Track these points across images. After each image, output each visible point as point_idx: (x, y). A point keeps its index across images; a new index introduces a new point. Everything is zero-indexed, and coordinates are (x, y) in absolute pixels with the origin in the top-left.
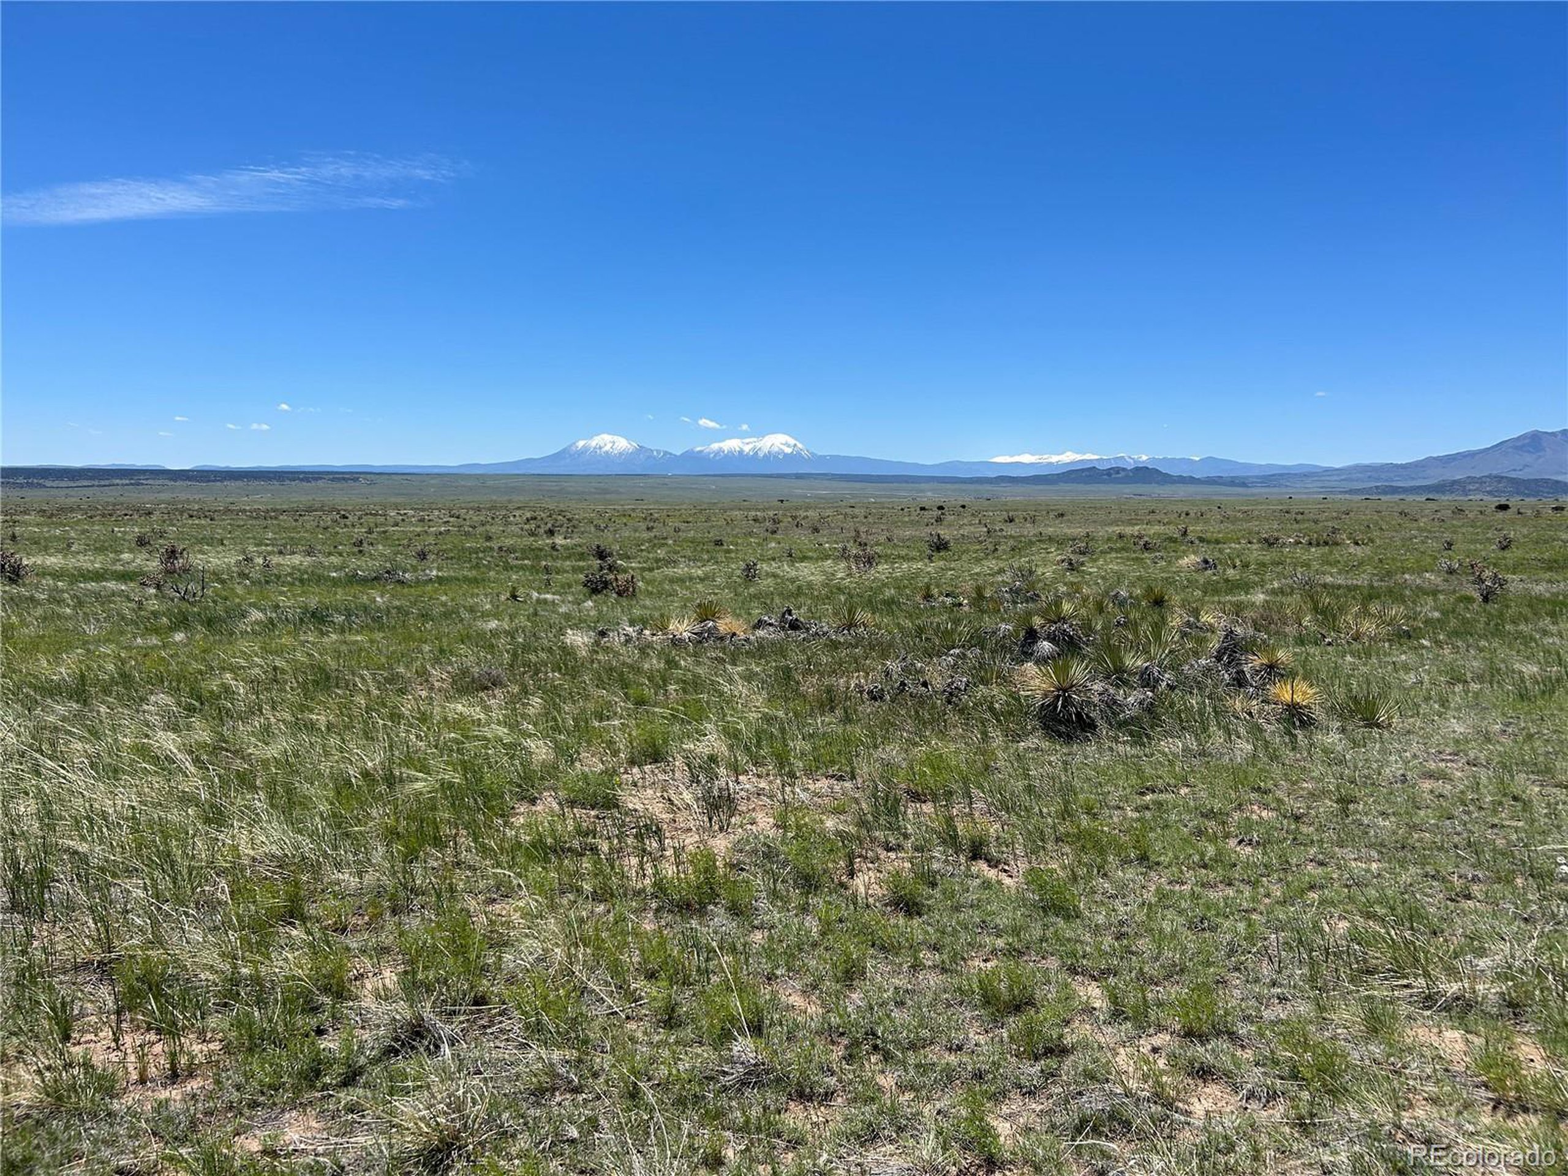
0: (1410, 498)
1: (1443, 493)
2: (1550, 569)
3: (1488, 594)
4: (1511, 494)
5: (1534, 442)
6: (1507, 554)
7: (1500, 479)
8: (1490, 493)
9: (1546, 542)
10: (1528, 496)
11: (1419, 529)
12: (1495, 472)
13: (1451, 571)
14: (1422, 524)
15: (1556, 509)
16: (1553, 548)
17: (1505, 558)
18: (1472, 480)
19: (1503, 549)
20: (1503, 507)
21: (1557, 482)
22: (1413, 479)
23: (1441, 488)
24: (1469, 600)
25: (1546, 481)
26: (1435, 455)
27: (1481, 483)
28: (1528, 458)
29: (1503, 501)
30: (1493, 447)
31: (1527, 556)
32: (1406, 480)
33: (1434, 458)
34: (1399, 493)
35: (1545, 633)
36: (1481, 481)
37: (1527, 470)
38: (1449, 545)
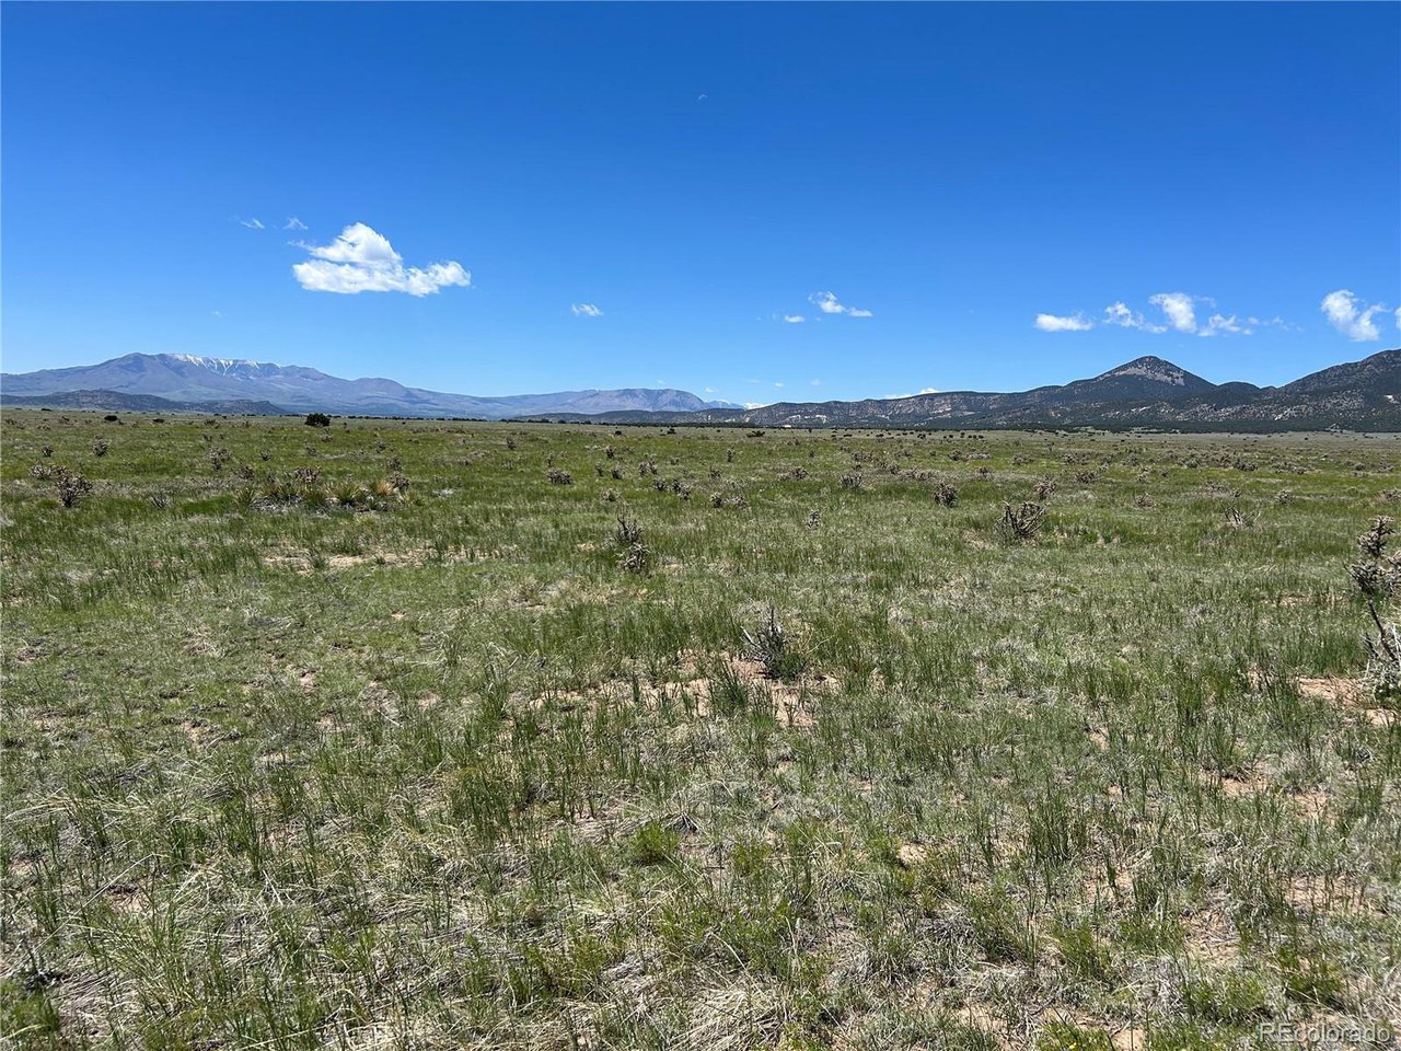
0: (26, 408)
1: (59, 404)
2: (137, 473)
3: (69, 498)
4: (119, 407)
5: (136, 362)
6: (103, 460)
7: (109, 393)
8: (101, 405)
9: (139, 449)
10: (134, 409)
11: (25, 437)
12: (105, 387)
13: (43, 477)
14: (27, 432)
15: (157, 421)
16: (144, 454)
17: (99, 464)
18: (85, 393)
19: (100, 455)
20: (111, 419)
21: (158, 398)
22: (28, 389)
23: (56, 399)
24: (51, 505)
25: (149, 397)
26: (49, 369)
27: (93, 397)
28: (133, 377)
29: (112, 413)
30: (102, 365)
31: (120, 462)
32: (21, 390)
33: (48, 372)
34: (16, 403)
35: (113, 534)
36: (92, 394)
37: (132, 387)
38: (49, 452)
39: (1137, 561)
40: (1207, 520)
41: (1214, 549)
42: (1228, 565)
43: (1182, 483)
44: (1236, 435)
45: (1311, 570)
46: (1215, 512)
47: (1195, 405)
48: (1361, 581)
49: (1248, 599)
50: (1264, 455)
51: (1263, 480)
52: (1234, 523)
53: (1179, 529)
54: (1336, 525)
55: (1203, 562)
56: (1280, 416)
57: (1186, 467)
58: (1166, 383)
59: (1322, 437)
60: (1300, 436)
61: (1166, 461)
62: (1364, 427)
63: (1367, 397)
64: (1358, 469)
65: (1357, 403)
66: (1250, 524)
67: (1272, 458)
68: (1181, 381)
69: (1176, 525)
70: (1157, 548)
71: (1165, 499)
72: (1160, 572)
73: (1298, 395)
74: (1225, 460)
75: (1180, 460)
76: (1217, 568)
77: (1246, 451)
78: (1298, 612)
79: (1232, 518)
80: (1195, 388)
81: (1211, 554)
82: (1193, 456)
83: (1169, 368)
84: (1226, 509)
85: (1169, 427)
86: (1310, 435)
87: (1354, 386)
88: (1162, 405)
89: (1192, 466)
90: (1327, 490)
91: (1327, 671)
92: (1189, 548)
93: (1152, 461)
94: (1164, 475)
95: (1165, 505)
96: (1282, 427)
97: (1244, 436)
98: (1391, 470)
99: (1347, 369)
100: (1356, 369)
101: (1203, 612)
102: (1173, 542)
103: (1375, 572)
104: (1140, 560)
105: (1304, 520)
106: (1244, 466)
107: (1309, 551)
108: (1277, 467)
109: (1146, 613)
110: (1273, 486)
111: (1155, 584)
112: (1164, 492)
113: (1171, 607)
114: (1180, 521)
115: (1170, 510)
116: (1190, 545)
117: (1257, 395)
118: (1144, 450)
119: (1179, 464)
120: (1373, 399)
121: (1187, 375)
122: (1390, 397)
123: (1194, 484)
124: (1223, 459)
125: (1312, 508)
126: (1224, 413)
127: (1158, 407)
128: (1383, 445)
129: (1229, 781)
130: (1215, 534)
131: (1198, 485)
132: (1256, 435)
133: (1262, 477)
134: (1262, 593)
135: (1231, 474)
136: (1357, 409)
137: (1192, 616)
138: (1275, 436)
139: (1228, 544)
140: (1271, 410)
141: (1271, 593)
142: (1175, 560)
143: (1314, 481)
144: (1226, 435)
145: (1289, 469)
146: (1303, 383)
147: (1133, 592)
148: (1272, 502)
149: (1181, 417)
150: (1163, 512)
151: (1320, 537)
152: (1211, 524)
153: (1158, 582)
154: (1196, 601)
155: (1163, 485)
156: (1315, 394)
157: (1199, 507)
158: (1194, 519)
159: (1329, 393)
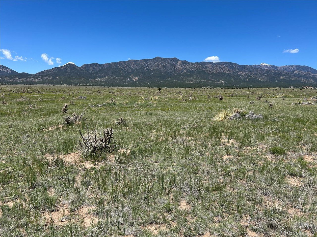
39: (4, 121)
40: (23, 107)
41: (26, 115)
42: (31, 119)
43: (14, 97)
44: (25, 85)
45: (53, 118)
46: (24, 104)
47: (15, 78)
48: (67, 121)
49: (40, 130)
50: (33, 90)
51: (35, 96)
52: (30, 107)
53: (15, 110)
54: (54, 106)
55: (24, 119)
56: (35, 81)
57: (14, 93)
58: (6, 72)
59: (45, 85)
60: (40, 85)
61: (9, 91)
62: (52, 83)
63: (52, 77)
64: (54, 92)
65: (51, 78)
66: (34, 107)
67: (35, 90)
68: (10, 72)
69: (14, 109)
70: (10, 116)
71: (10, 102)
72: (12, 124)
73: (38, 76)
74: (24, 91)
75: (12, 91)
76: (28, 121)
77: (28, 89)
78: (54, 132)
79: (30, 106)
80: (13, 74)
81: (26, 116)
82: (16, 90)
83: (7, 68)
84: (28, 103)
85: (8, 83)
86: (42, 85)
87: (50, 75)
88: (6, 77)
89: (16, 93)
90: (49, 97)
91: (69, 152)
92: (19, 115)
93: (5, 91)
94: (9, 95)
95: (10, 103)
96: (36, 83)
97: (27, 85)
98: (60, 92)
99: (48, 71)
100: (50, 71)
101: (28, 136)
102: (14, 114)
103: (70, 119)
104: (5, 121)
105: (46, 105)
106: (29, 92)
107: (50, 113)
108: (37, 92)
109: (10, 140)
110: (37, 97)
111: (11, 129)
112: (9, 100)
113: (17, 136)
114: (15, 108)
115: (12, 104)
116: (19, 114)
117: (29, 76)
118: (2, 89)
119: (12, 92)
120: (54, 78)
121: (11, 70)
122: (57, 77)
123: (17, 97)
124: (23, 91)
125: (48, 102)
126: (22, 80)
127: (5, 78)
128: (57, 87)
129: (53, 213)
130: (26, 110)
131: (18, 97)
132: (30, 85)
133: (34, 95)
134: (43, 127)
135: (26, 94)
136: (51, 80)
137: (24, 138)
138: (34, 85)
139: (30, 113)
140: (33, 79)
141: (45, 127)
142: (16, 120)
143: (46, 95)
144: (23, 85)
145: (40, 93)
146: (39, 73)
147: (4, 133)
148: (38, 101)
149: (11, 81)
150: (10, 105)
151: (51, 109)
152: (24, 108)
153: (12, 128)
154: (25, 133)
155: (9, 98)
156: (42, 76)
157: (20, 103)
158: (19, 107)
159: (45, 76)
